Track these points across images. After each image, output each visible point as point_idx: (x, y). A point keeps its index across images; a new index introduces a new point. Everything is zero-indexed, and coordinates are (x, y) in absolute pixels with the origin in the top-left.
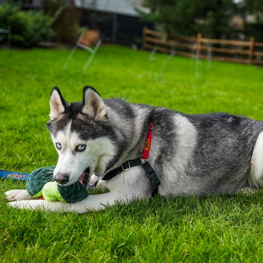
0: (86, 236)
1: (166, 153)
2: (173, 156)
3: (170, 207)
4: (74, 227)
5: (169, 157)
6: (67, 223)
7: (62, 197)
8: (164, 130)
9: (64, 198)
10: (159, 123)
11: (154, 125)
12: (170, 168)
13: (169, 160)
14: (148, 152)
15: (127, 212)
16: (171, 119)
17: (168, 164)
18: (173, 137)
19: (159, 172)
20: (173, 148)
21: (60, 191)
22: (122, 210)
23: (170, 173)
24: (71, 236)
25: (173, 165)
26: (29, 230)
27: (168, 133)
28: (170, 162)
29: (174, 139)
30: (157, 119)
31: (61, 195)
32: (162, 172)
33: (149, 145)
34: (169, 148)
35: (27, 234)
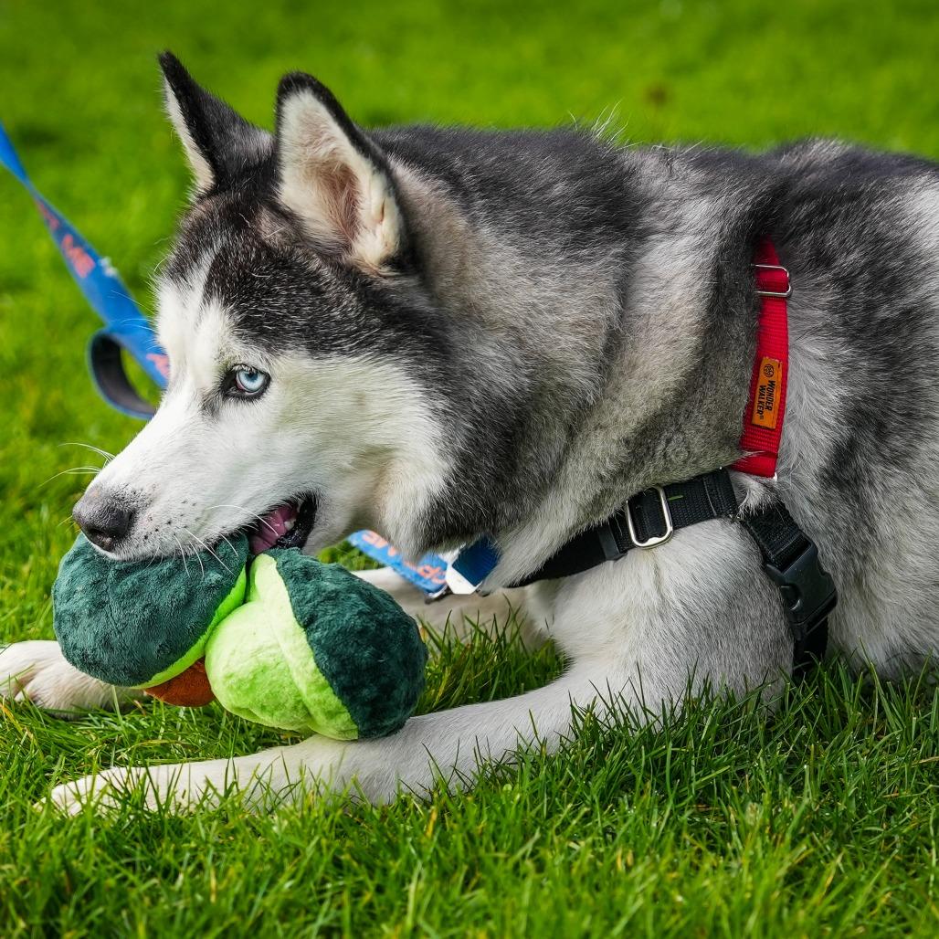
0: (393, 918)
1: (881, 425)
2: (919, 437)
3: (896, 733)
4: (337, 863)
5: (897, 442)
6: (295, 841)
7: (343, 704)
8: (861, 296)
9: (353, 712)
10: (822, 259)
11: (797, 272)
12: (912, 505)
13: (898, 460)
14: (776, 433)
15: (636, 774)
16: (892, 216)
17: (897, 479)
18: (913, 330)
19: (848, 528)
20: (915, 392)
21: (332, 677)
22: (613, 757)
23: (914, 532)
24: (314, 921)
25: (925, 483)
26: (87, 887)
27: (883, 313)
28: (909, 469)
29: (918, 341)
30: (808, 231)
31: (340, 697)
32: (871, 531)
33: (777, 395)
34: (895, 393)
35: (78, 907)
